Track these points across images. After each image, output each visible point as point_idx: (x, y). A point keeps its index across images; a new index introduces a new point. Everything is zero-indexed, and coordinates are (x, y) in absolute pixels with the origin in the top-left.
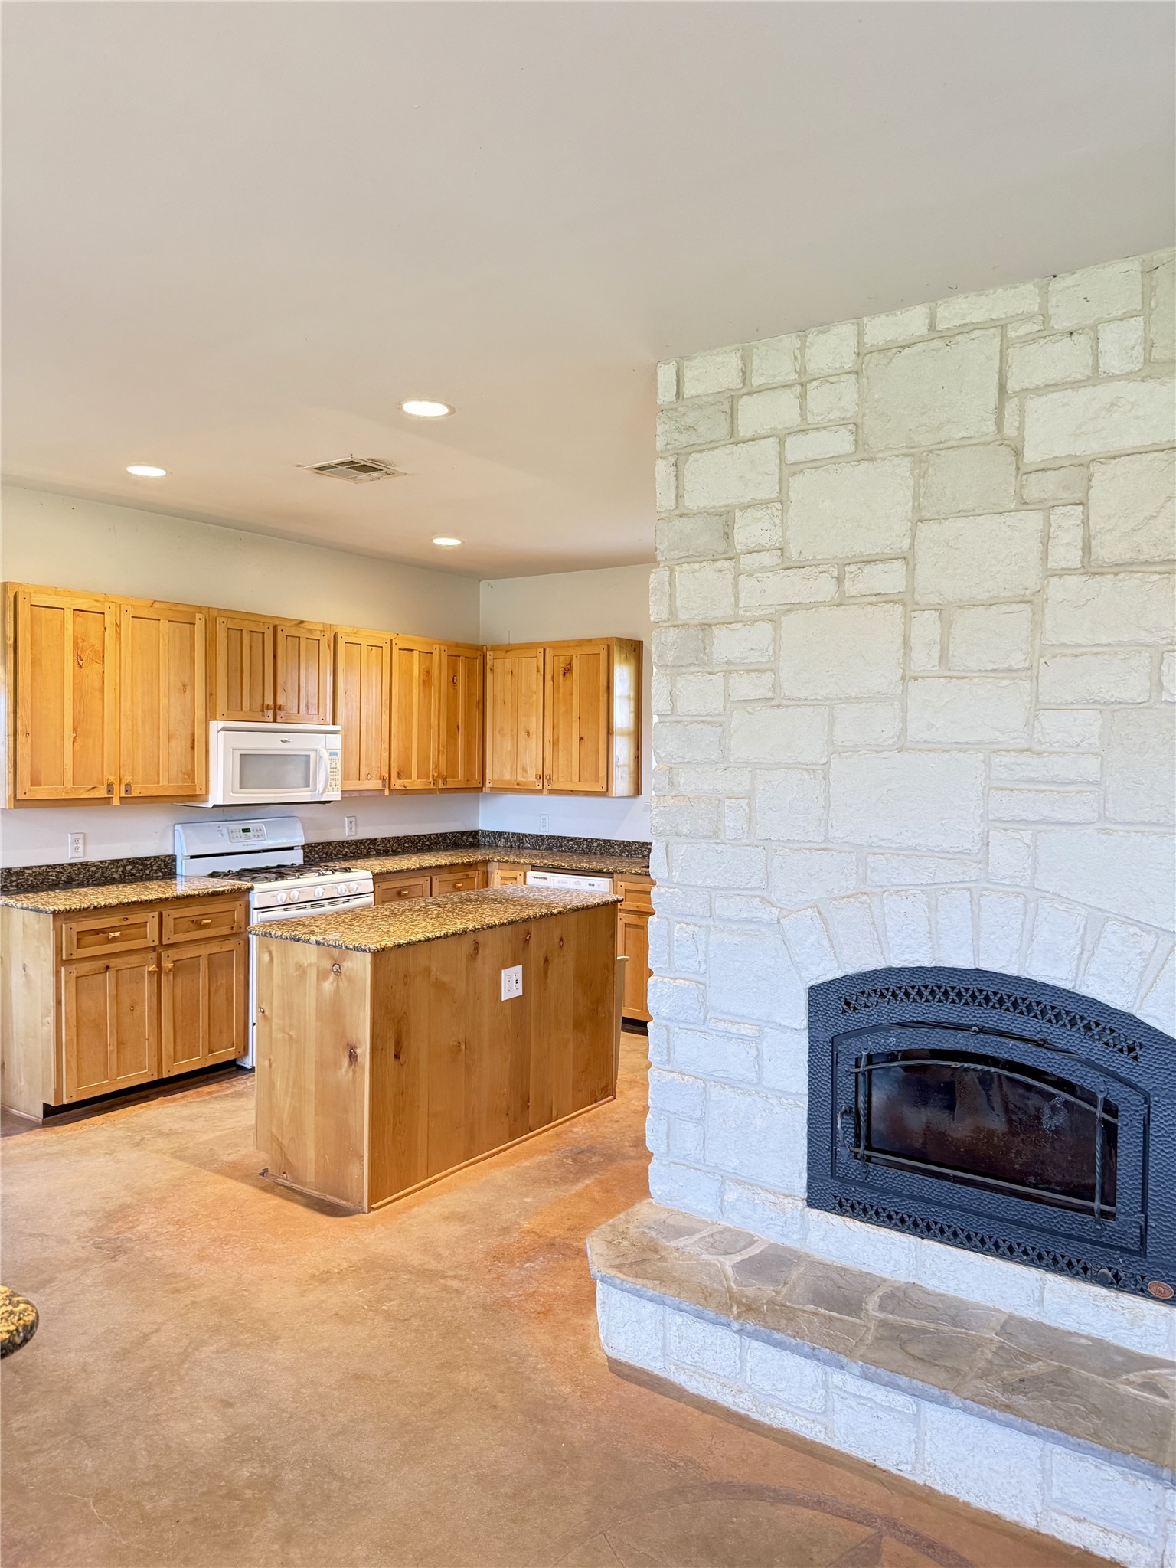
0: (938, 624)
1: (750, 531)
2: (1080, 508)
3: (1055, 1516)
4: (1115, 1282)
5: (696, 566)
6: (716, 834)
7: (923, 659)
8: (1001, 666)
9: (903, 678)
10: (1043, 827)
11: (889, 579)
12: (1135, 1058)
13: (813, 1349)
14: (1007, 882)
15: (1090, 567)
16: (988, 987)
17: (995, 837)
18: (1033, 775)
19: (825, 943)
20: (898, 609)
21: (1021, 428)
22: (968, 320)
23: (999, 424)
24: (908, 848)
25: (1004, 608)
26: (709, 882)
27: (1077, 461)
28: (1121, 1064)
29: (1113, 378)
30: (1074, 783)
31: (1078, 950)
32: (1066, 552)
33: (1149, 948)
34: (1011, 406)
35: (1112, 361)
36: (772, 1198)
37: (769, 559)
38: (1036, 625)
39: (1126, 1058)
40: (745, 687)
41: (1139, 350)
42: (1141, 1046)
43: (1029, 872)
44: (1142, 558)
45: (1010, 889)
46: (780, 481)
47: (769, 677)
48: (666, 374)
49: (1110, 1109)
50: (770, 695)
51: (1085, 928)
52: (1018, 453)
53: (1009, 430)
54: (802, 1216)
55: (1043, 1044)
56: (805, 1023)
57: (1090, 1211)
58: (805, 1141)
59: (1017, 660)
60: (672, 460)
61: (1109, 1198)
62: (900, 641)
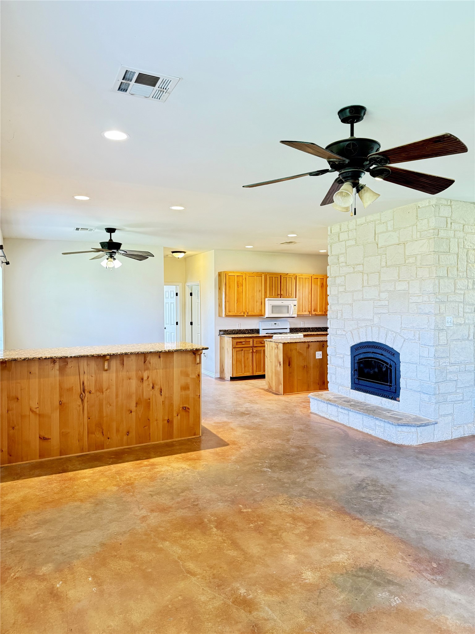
0: (367, 277)
1: (342, 259)
2: (385, 255)
3: (364, 428)
4: (392, 399)
5: (334, 265)
6: (337, 318)
7: (365, 284)
8: (375, 284)
9: (363, 287)
10: (382, 314)
11: (360, 268)
12: (394, 356)
14: (376, 325)
15: (386, 266)
16: (374, 344)
17: (375, 316)
18: (380, 304)
19: (352, 338)
20: (361, 274)
21: (378, 240)
22: (370, 220)
23: (375, 239)
24: (364, 319)
25: (375, 274)
26: (336, 327)
27: (385, 246)
28: (392, 357)
29: (390, 231)
30: (385, 306)
31: (386, 337)
32: (383, 264)
33: (394, 336)
34: (377, 236)
35: (390, 228)
36: (345, 388)
37: (344, 264)
38: (380, 276)
39: (393, 356)
40: (341, 289)
41: (392, 226)
42: (395, 354)
43: (379, 323)
44: (393, 264)
45: (377, 326)
46: (346, 249)
47: (344, 287)
48: (329, 228)
49: (391, 366)
50: (344, 290)
51: (387, 332)
52: (377, 245)
53: (376, 241)
54: (349, 391)
55: (382, 355)
56: (350, 354)
57: (387, 385)
58: (350, 377)
59: (377, 283)
60: (330, 245)
61: (391, 383)
62: (362, 280)
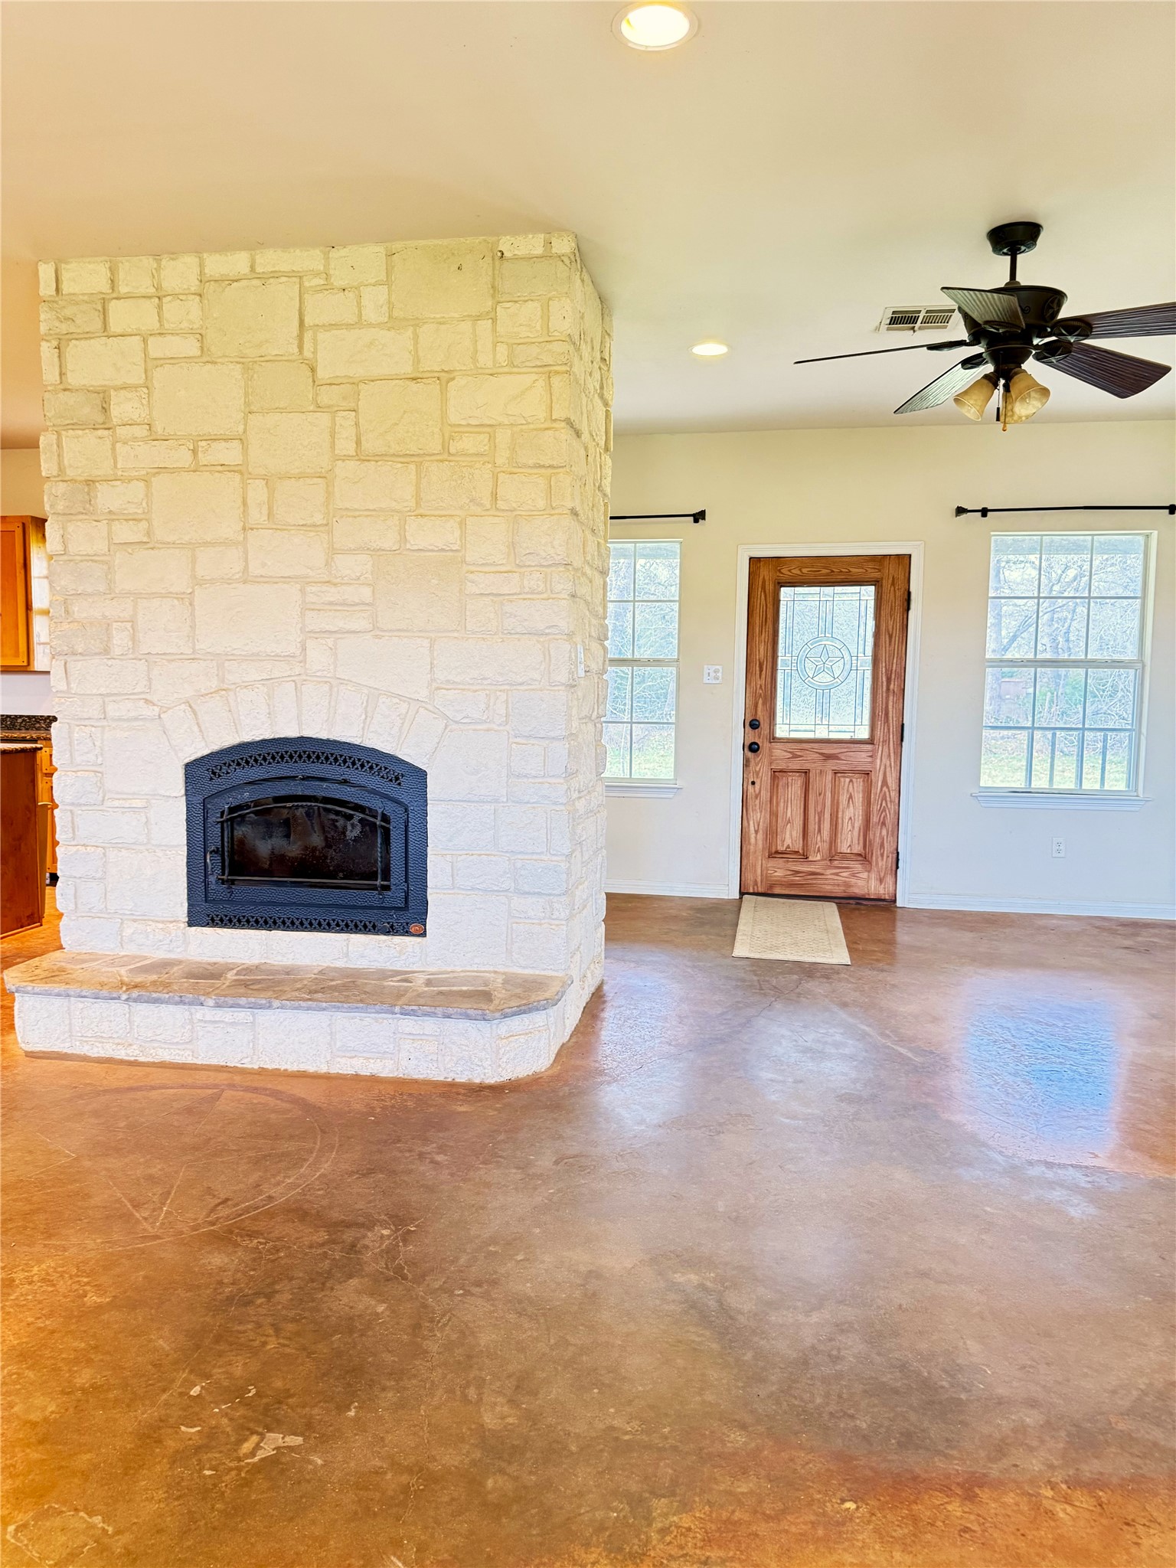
0: (265, 490)
1: (123, 408)
2: (353, 413)
3: (339, 1059)
4: (391, 931)
5: (80, 432)
6: (106, 651)
7: (257, 516)
8: (309, 522)
9: (244, 529)
10: (340, 636)
11: (230, 454)
12: (399, 784)
13: (181, 997)
14: (318, 674)
15: (361, 456)
16: (309, 749)
17: (310, 644)
18: (332, 599)
19: (196, 728)
20: (237, 477)
21: (315, 352)
22: (277, 269)
23: (301, 347)
24: (253, 654)
25: (308, 481)
26: (103, 690)
27: (351, 380)
28: (391, 789)
29: (371, 325)
30: (357, 604)
31: (364, 717)
32: (346, 446)
33: (404, 711)
34: (308, 336)
35: (371, 315)
36: (161, 926)
37: (141, 431)
38: (329, 494)
39: (394, 784)
40: (125, 532)
41: (385, 308)
42: (403, 776)
43: (332, 667)
44: (392, 451)
45: (319, 679)
46: (146, 371)
47: (144, 525)
48: (46, 272)
49: (385, 818)
50: (145, 539)
51: (367, 702)
52: (313, 370)
53: (307, 354)
54: (184, 934)
55: (345, 782)
56: (183, 792)
57: (374, 888)
58: (185, 879)
59: (318, 519)
60: (55, 343)
61: (386, 875)
62: (240, 501)
